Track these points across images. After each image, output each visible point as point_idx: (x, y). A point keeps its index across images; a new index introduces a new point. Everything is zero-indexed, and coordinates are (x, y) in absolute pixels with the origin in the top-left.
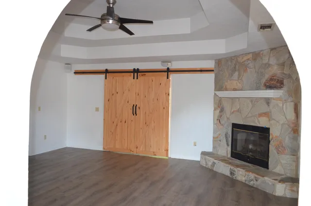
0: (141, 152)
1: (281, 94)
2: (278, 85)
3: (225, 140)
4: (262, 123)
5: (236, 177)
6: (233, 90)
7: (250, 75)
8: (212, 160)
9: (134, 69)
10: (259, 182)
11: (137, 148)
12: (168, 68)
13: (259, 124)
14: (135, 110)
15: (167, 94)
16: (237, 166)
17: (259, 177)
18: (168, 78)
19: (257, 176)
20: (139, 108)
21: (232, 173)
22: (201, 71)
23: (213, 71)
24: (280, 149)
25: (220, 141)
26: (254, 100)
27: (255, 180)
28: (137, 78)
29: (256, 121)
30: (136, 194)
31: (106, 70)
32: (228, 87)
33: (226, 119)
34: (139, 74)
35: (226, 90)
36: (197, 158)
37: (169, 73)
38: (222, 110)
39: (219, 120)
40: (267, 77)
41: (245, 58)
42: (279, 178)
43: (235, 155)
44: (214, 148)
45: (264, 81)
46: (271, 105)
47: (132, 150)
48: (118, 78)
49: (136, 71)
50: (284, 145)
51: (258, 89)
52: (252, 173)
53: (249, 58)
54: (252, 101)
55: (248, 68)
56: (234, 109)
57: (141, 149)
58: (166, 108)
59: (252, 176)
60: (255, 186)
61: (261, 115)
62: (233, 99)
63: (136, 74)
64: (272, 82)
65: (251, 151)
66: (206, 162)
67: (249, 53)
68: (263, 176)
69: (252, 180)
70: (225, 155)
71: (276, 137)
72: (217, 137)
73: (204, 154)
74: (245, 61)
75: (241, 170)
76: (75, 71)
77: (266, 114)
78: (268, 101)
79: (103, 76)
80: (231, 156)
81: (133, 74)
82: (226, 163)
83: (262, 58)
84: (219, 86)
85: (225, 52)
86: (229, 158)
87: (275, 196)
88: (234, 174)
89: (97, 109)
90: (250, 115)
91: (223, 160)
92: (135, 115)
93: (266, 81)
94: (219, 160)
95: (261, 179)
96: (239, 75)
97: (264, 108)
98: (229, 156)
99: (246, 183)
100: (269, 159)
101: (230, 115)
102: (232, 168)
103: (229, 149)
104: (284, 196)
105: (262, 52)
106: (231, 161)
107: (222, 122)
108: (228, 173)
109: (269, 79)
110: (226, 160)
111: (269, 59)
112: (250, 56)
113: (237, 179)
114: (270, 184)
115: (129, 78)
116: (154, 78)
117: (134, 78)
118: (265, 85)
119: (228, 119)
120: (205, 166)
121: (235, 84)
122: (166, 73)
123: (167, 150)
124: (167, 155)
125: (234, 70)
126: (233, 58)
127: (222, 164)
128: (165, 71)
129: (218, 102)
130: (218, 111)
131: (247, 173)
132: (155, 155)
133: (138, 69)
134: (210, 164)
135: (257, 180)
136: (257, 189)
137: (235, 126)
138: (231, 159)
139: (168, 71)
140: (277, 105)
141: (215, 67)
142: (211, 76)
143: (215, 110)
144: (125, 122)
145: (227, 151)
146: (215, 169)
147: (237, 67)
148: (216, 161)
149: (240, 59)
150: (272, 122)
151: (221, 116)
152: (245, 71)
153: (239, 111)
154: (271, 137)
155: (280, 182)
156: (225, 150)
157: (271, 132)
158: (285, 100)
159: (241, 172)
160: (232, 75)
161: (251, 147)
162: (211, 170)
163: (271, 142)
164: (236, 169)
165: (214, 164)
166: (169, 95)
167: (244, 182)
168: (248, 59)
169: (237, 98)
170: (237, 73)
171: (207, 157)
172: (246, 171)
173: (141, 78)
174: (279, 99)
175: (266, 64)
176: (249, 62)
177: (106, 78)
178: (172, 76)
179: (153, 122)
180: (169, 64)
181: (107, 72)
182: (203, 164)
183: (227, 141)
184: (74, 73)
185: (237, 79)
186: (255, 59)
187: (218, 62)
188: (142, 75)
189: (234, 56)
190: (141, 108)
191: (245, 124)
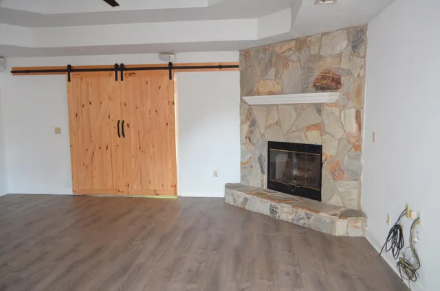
0: (135, 192)
1: (337, 98)
2: (334, 84)
3: (259, 166)
4: (312, 138)
5: (279, 217)
6: (269, 94)
7: (293, 72)
8: (244, 195)
9: (116, 65)
10: (311, 221)
11: (128, 186)
12: (170, 64)
13: (307, 140)
14: (121, 129)
15: (171, 103)
16: (281, 201)
17: (313, 213)
18: (171, 78)
19: (308, 212)
20: (128, 125)
21: (273, 211)
22: (220, 67)
23: (237, 66)
24: (338, 173)
25: (251, 167)
26: (299, 108)
27: (306, 218)
28: (122, 80)
29: (303, 137)
30: (140, 260)
31: (69, 66)
32: (261, 89)
33: (258, 136)
34: (124, 72)
35: (258, 94)
36: (220, 193)
37: (172, 70)
38: (253, 123)
39: (248, 138)
40: (317, 73)
41: (285, 48)
42: (338, 212)
43: (273, 185)
44: (243, 177)
45: (312, 80)
46: (324, 112)
47: (121, 190)
48: (89, 79)
49: (119, 68)
50: (342, 168)
51: (303, 91)
52: (302, 208)
53: (290, 47)
54: (296, 109)
55: (290, 63)
56: (270, 122)
57: (135, 188)
58: (170, 124)
59: (302, 212)
60: (306, 226)
61: (309, 128)
62: (269, 108)
63: (119, 73)
64: (325, 82)
65: (296, 178)
66: (234, 199)
67: (291, 40)
68: (318, 212)
69: (303, 218)
70: (259, 186)
71: (331, 157)
72: (247, 162)
73: (229, 187)
74: (284, 52)
75: (286, 205)
76: (13, 68)
77: (317, 127)
78: (319, 108)
79: (64, 76)
80: (268, 187)
81: (114, 72)
82: (263, 198)
83: (309, 47)
84: (247, 88)
85: (256, 39)
86: (264, 191)
87: (335, 237)
88: (276, 212)
89: (58, 131)
90: (294, 128)
91: (259, 194)
92: (122, 136)
93: (317, 79)
94: (254, 195)
95: (314, 215)
96: (277, 72)
97: (314, 118)
98: (265, 187)
99: (294, 222)
100: (322, 188)
101: (265, 130)
102: (273, 204)
103: (265, 178)
104: (346, 235)
105: (309, 39)
106: (269, 194)
107: (254, 141)
108: (267, 212)
109: (320, 77)
110: (262, 194)
111: (320, 49)
112: (293, 43)
113: (281, 218)
114: (328, 221)
115: (109, 80)
116: (147, 78)
117: (116, 79)
118: (315, 85)
119: (262, 135)
120: (232, 204)
121: (271, 84)
122: (168, 71)
123: (175, 186)
124: (175, 194)
125: (269, 65)
126: (267, 47)
127: (257, 199)
128: (166, 68)
129: (246, 111)
130: (246, 126)
131: (295, 210)
132: (157, 194)
133: (122, 65)
134: (241, 200)
135: (309, 218)
136: (310, 230)
137: (272, 145)
138: (268, 192)
139: (171, 67)
140: (332, 113)
141: (241, 60)
142: (235, 75)
143: (242, 123)
144: (107, 148)
145: (262, 181)
146: (247, 207)
147: (273, 60)
148: (248, 196)
149: (277, 49)
150: (326, 137)
151: (251, 132)
152: (286, 66)
153: (278, 123)
154: (323, 158)
155: (340, 217)
156: (259, 180)
157: (323, 151)
158: (343, 106)
159: (285, 209)
160: (266, 73)
161: (295, 172)
162: (243, 210)
163: (324, 165)
164: (278, 206)
165: (246, 200)
166: (174, 103)
167: (291, 221)
168: (289, 49)
169: (275, 105)
170: (273, 70)
171: (235, 192)
172: (293, 207)
173: (129, 80)
174: (335, 105)
175: (315, 56)
176: (290, 53)
177: (69, 81)
178: (178, 76)
179: (151, 146)
180: (172, 56)
181: (69, 69)
182: (230, 200)
183: (261, 167)
184: (12, 72)
185: (274, 78)
186: (299, 49)
187: (246, 54)
188: (130, 74)
189: (269, 45)
190: (131, 126)
191: (286, 141)
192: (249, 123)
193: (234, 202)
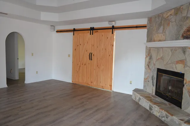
0: (94, 85)
4: (179, 69)
5: (153, 112)
6: (159, 41)
7: (172, 29)
8: (139, 96)
10: (169, 120)
11: (92, 82)
12: (113, 26)
13: (177, 70)
14: (91, 57)
15: (112, 46)
16: (155, 103)
17: (169, 115)
18: (112, 33)
19: (167, 114)
21: (151, 109)
22: (137, 27)
23: (146, 27)
25: (148, 81)
26: (173, 49)
27: (165, 117)
28: (93, 34)
29: (174, 67)
31: (74, 29)
32: (155, 39)
33: (152, 65)
34: (94, 31)
35: (154, 41)
36: (131, 93)
37: (114, 30)
38: (151, 58)
39: (148, 65)
40: (185, 28)
41: (169, 14)
42: (186, 119)
43: (158, 93)
44: (144, 86)
45: (182, 32)
46: (187, 53)
47: (89, 84)
48: (81, 34)
49: (92, 29)
51: (177, 39)
52: (165, 111)
53: (171, 13)
54: (172, 51)
55: (170, 23)
56: (159, 57)
57: (94, 84)
58: (111, 55)
59: (164, 113)
60: (165, 122)
61: (178, 62)
62: (158, 49)
63: (92, 31)
64: (189, 33)
66: (135, 97)
67: (171, 10)
68: (172, 115)
70: (151, 92)
71: (189, 81)
72: (147, 78)
74: (168, 17)
75: (157, 107)
76: (57, 30)
77: (182, 62)
78: (184, 50)
79: (72, 33)
81: (90, 31)
82: (148, 100)
83: (181, 12)
84: (150, 39)
86: (153, 96)
88: (152, 109)
89: (69, 56)
90: (170, 62)
91: (148, 98)
92: (91, 60)
93: (184, 32)
94: (144, 97)
95: (170, 117)
96: (164, 29)
97: (181, 57)
98: (154, 94)
99: (160, 118)
101: (156, 62)
102: (151, 104)
103: (154, 88)
105: (182, 7)
107: (150, 67)
108: (148, 108)
109: (186, 31)
111: (187, 13)
112: (173, 11)
113: (154, 114)
114: (177, 123)
115: (87, 34)
116: (103, 34)
117: (90, 34)
118: (183, 36)
119: (154, 65)
121: (160, 36)
122: (112, 30)
123: (111, 86)
124: (111, 89)
125: (160, 25)
126: (160, 15)
128: (111, 28)
129: (148, 51)
130: (148, 58)
131: (161, 110)
132: (103, 88)
133: (93, 28)
134: (137, 99)
135: (167, 118)
137: (159, 70)
138: (154, 97)
139: (113, 28)
141: (148, 23)
142: (144, 31)
143: (146, 57)
144: (85, 65)
145: (153, 90)
146: (140, 103)
147: (163, 21)
148: (141, 97)
149: (165, 16)
150: (187, 68)
151: (149, 62)
152: (168, 24)
153: (162, 58)
154: (184, 81)
155: (185, 122)
156: (151, 90)
157: (185, 77)
159: (156, 109)
160: (159, 29)
161: (170, 88)
163: (185, 86)
164: (154, 106)
165: (140, 99)
166: (113, 46)
167: (158, 117)
168: (171, 15)
169: (162, 48)
170: (162, 28)
172: (160, 108)
173: (95, 34)
175: (185, 17)
176: (171, 17)
177: (74, 35)
178: (116, 32)
179: (102, 65)
180: (113, 23)
181: (74, 30)
182: (133, 97)
183: (153, 82)
184: (56, 32)
185: (162, 32)
186: (176, 14)
187: (150, 20)
188: (96, 32)
189: (161, 14)
190: (95, 55)
191: (165, 69)
192: (149, 57)
193: (135, 99)
